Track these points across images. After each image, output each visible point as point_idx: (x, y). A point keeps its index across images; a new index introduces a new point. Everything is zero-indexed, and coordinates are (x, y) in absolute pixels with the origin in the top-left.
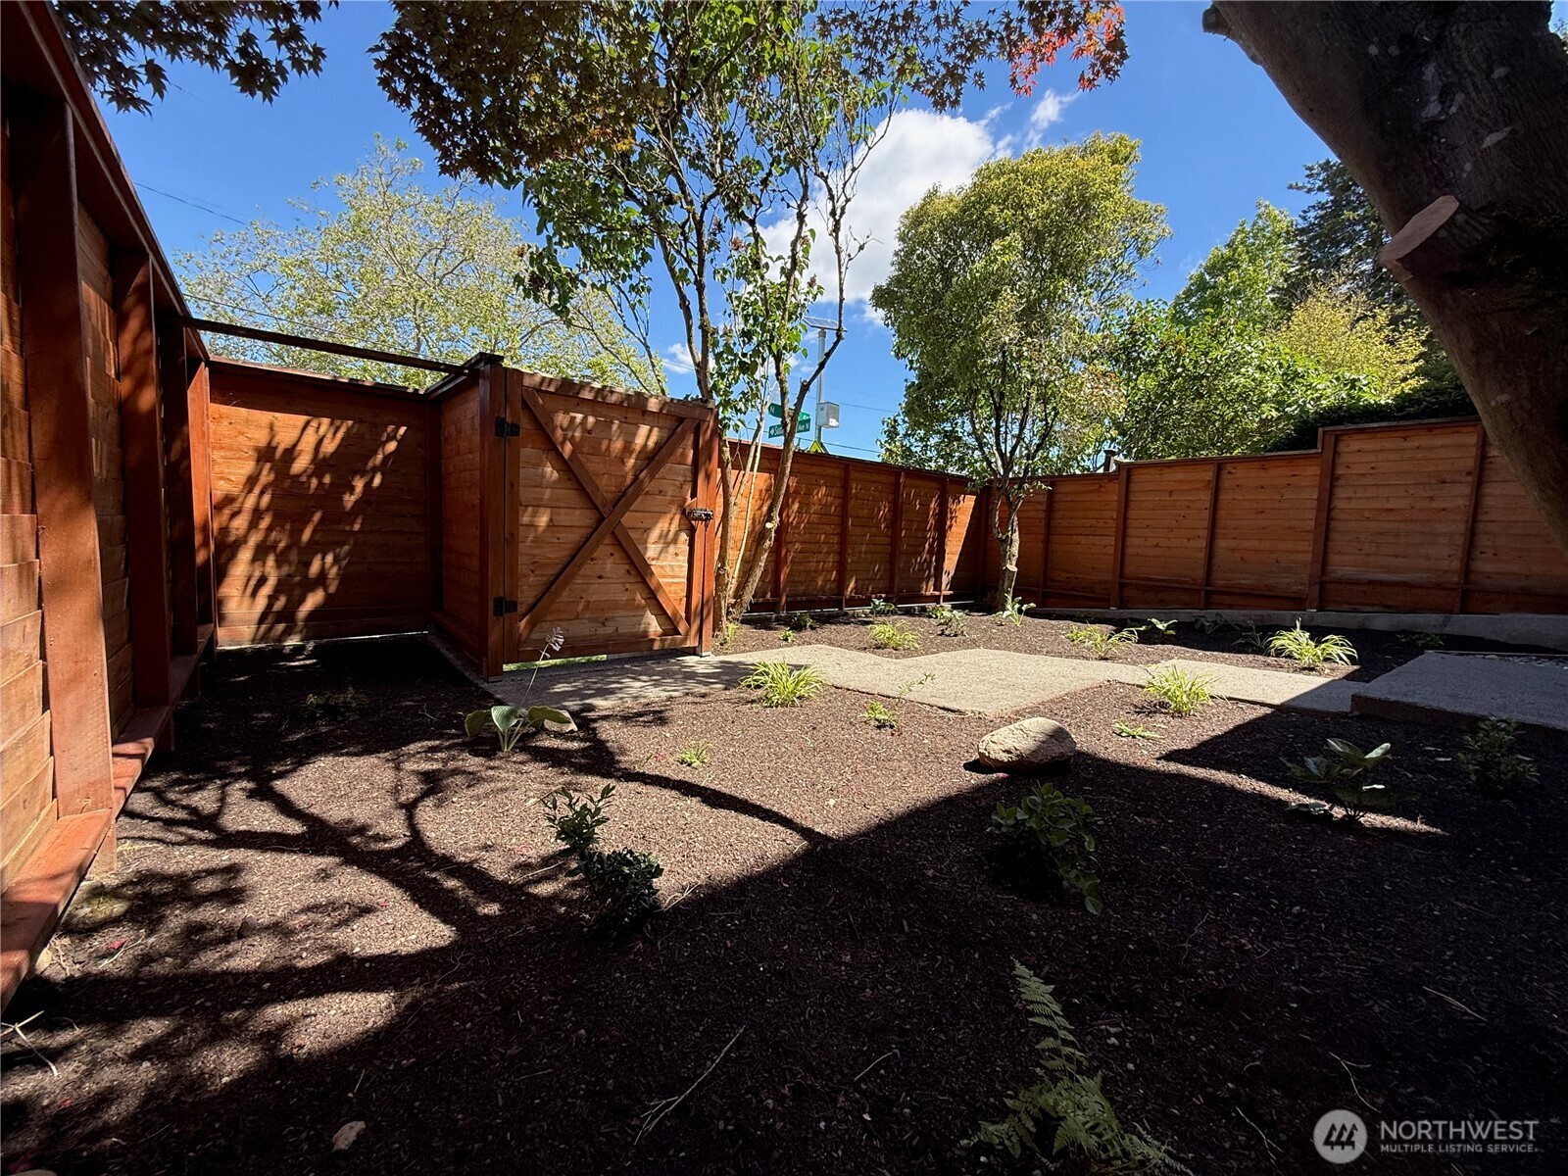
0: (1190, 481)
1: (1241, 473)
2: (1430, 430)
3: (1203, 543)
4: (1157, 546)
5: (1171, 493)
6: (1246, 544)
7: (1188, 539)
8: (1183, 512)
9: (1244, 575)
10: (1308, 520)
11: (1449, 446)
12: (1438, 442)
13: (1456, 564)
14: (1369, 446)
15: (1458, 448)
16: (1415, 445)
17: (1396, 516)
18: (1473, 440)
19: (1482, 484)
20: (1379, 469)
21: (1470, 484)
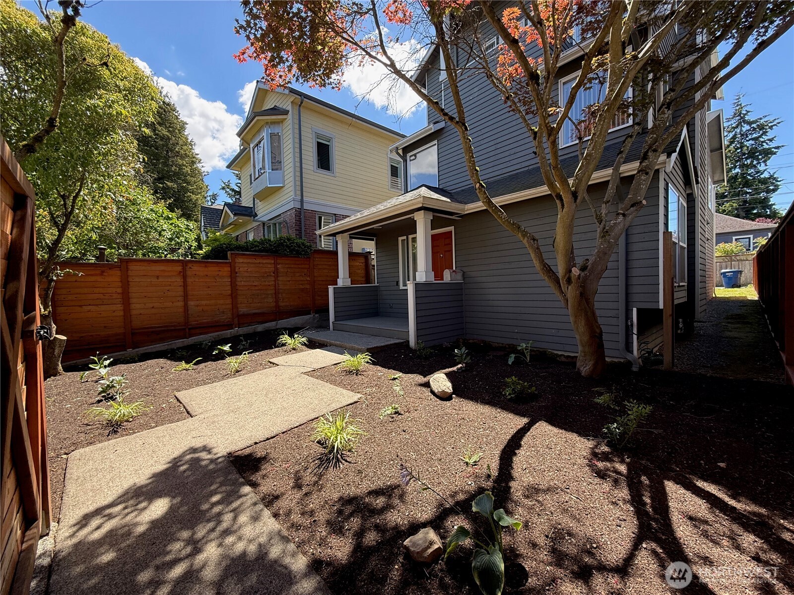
0: (169, 271)
1: (195, 268)
2: (262, 257)
3: (181, 304)
4: (153, 308)
5: (158, 277)
6: (204, 302)
7: (173, 303)
8: (168, 288)
9: (204, 318)
10: (228, 290)
11: (268, 263)
12: (264, 261)
13: (275, 304)
14: (245, 261)
15: (270, 264)
16: (258, 262)
17: (256, 288)
18: (273, 262)
19: (278, 276)
20: (249, 270)
21: (274, 276)
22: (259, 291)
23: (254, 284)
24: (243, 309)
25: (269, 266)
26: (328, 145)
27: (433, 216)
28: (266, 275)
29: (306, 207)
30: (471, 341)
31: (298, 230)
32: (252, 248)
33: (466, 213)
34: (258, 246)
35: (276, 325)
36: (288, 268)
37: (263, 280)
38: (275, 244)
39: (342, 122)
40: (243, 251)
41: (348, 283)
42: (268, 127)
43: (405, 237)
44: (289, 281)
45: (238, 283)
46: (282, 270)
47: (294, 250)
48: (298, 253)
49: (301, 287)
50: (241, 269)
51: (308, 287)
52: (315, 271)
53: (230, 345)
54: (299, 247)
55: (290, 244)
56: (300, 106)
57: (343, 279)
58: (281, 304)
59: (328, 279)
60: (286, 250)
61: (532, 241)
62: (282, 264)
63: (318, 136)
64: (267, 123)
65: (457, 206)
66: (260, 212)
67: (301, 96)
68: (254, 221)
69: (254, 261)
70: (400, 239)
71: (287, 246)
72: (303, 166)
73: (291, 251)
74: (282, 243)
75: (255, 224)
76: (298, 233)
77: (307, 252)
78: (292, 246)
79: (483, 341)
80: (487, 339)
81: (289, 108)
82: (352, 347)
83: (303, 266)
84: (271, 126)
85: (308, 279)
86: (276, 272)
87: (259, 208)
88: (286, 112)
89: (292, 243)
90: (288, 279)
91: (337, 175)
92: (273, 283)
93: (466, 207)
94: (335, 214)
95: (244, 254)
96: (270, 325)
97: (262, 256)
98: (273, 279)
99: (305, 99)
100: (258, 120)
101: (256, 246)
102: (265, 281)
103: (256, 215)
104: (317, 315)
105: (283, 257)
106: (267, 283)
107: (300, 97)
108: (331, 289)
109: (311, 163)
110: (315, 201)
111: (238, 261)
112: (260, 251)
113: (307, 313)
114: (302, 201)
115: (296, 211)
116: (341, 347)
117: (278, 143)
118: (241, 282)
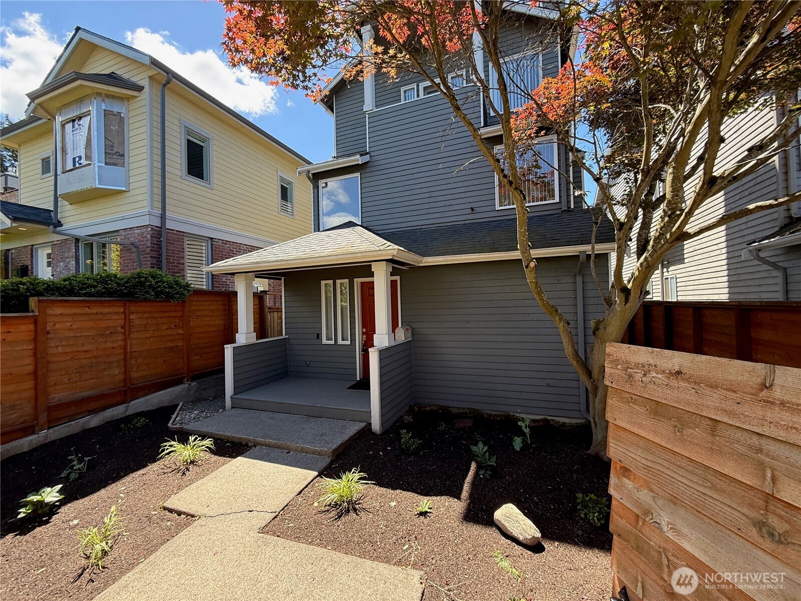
10: (26, 365)
11: (112, 313)
12: (106, 310)
13: (122, 376)
14: (67, 311)
15: (116, 313)
16: (95, 311)
17: (87, 355)
18: (122, 310)
19: (130, 332)
20: (75, 326)
21: (124, 334)
22: (93, 360)
23: (85, 349)
24: (58, 395)
25: (117, 317)
26: (203, 147)
27: (393, 267)
28: (108, 332)
29: (169, 225)
30: (428, 409)
31: (155, 258)
32: (82, 289)
33: (421, 265)
34: (95, 287)
35: (126, 411)
36: (147, 318)
37: (102, 340)
38: (127, 282)
39: (222, 121)
40: (62, 295)
41: (253, 339)
42: (100, 99)
43: (331, 282)
44: (149, 338)
45: (51, 351)
46: (137, 322)
47: (162, 292)
48: (169, 297)
49: (169, 344)
50: (57, 326)
51: (180, 343)
52: (192, 319)
53: (60, 486)
54: (171, 287)
55: (157, 283)
56: (164, 86)
57: (245, 334)
58: (134, 375)
59: (211, 330)
60: (147, 292)
61: (566, 325)
62: (136, 313)
63: (189, 131)
64: (99, 94)
65: (416, 258)
66: (67, 220)
67: (168, 73)
68: (54, 232)
69: (87, 310)
70: (323, 283)
71: (150, 286)
72: (167, 168)
73: (158, 294)
74: (140, 282)
75: (56, 238)
76: (155, 261)
77: (183, 294)
78: (159, 286)
79: (440, 407)
80: (442, 403)
81: (145, 83)
82: (302, 448)
83: (172, 314)
84: (106, 99)
85: (181, 332)
86: (127, 328)
87: (67, 214)
88: (140, 89)
89: (159, 282)
90: (148, 335)
91: (215, 187)
92: (120, 343)
93: (424, 260)
94: (212, 238)
95: (66, 301)
96: (115, 412)
97: (101, 302)
98: (121, 337)
99: (174, 79)
100: (82, 85)
101: (90, 286)
102: (106, 342)
103: (59, 224)
104: (194, 384)
105: (141, 301)
106: (109, 345)
107: (166, 75)
108: (229, 350)
109: (178, 166)
110: (183, 218)
111: (51, 312)
112: (99, 294)
113: (179, 382)
114: (163, 217)
115: (152, 229)
116: (279, 447)
117: (119, 127)
118: (56, 349)
